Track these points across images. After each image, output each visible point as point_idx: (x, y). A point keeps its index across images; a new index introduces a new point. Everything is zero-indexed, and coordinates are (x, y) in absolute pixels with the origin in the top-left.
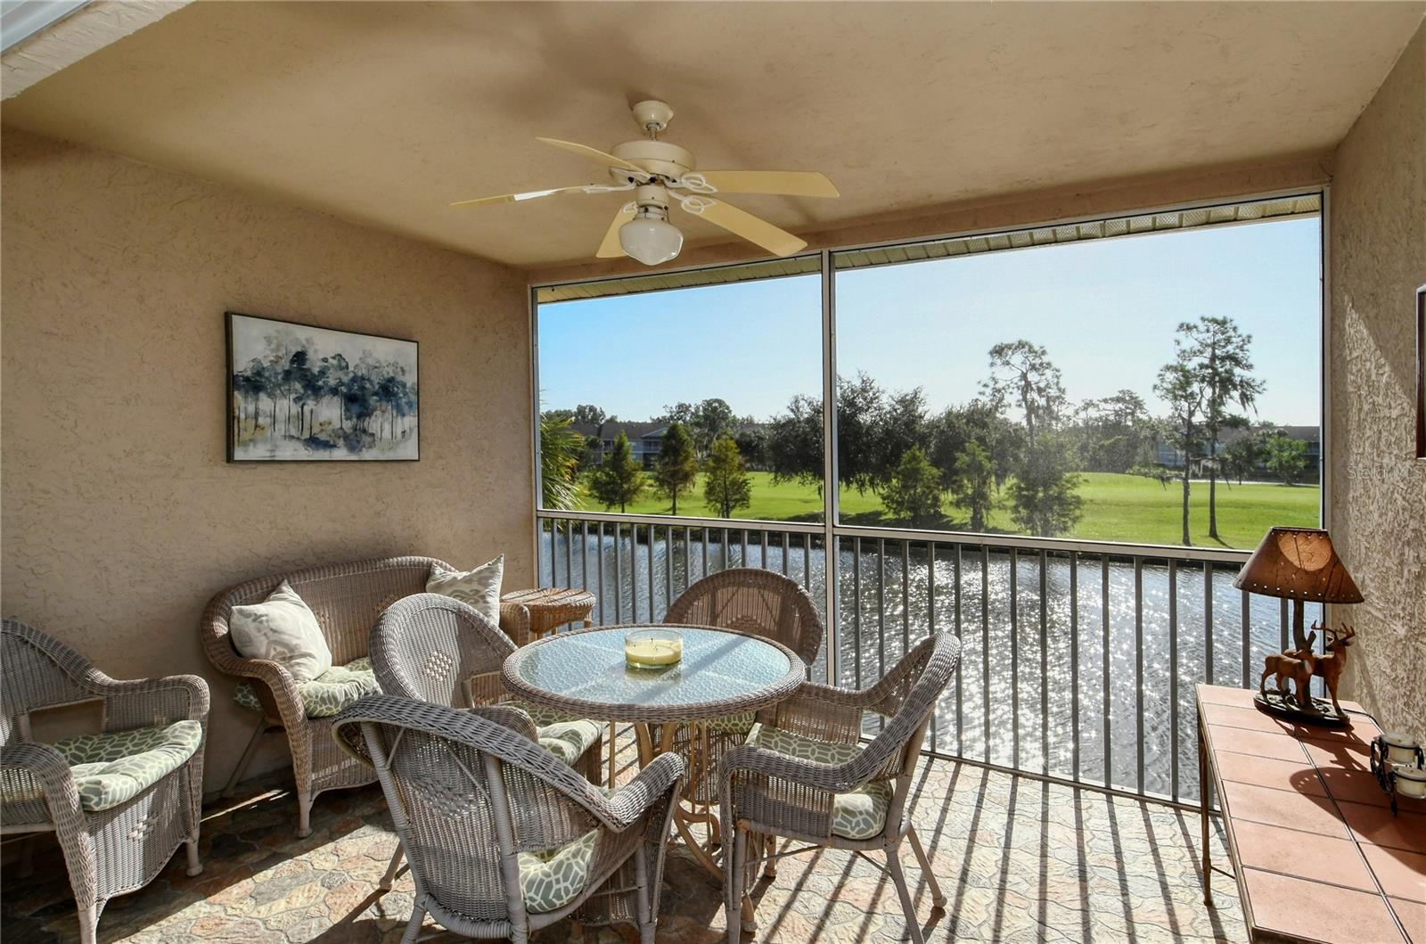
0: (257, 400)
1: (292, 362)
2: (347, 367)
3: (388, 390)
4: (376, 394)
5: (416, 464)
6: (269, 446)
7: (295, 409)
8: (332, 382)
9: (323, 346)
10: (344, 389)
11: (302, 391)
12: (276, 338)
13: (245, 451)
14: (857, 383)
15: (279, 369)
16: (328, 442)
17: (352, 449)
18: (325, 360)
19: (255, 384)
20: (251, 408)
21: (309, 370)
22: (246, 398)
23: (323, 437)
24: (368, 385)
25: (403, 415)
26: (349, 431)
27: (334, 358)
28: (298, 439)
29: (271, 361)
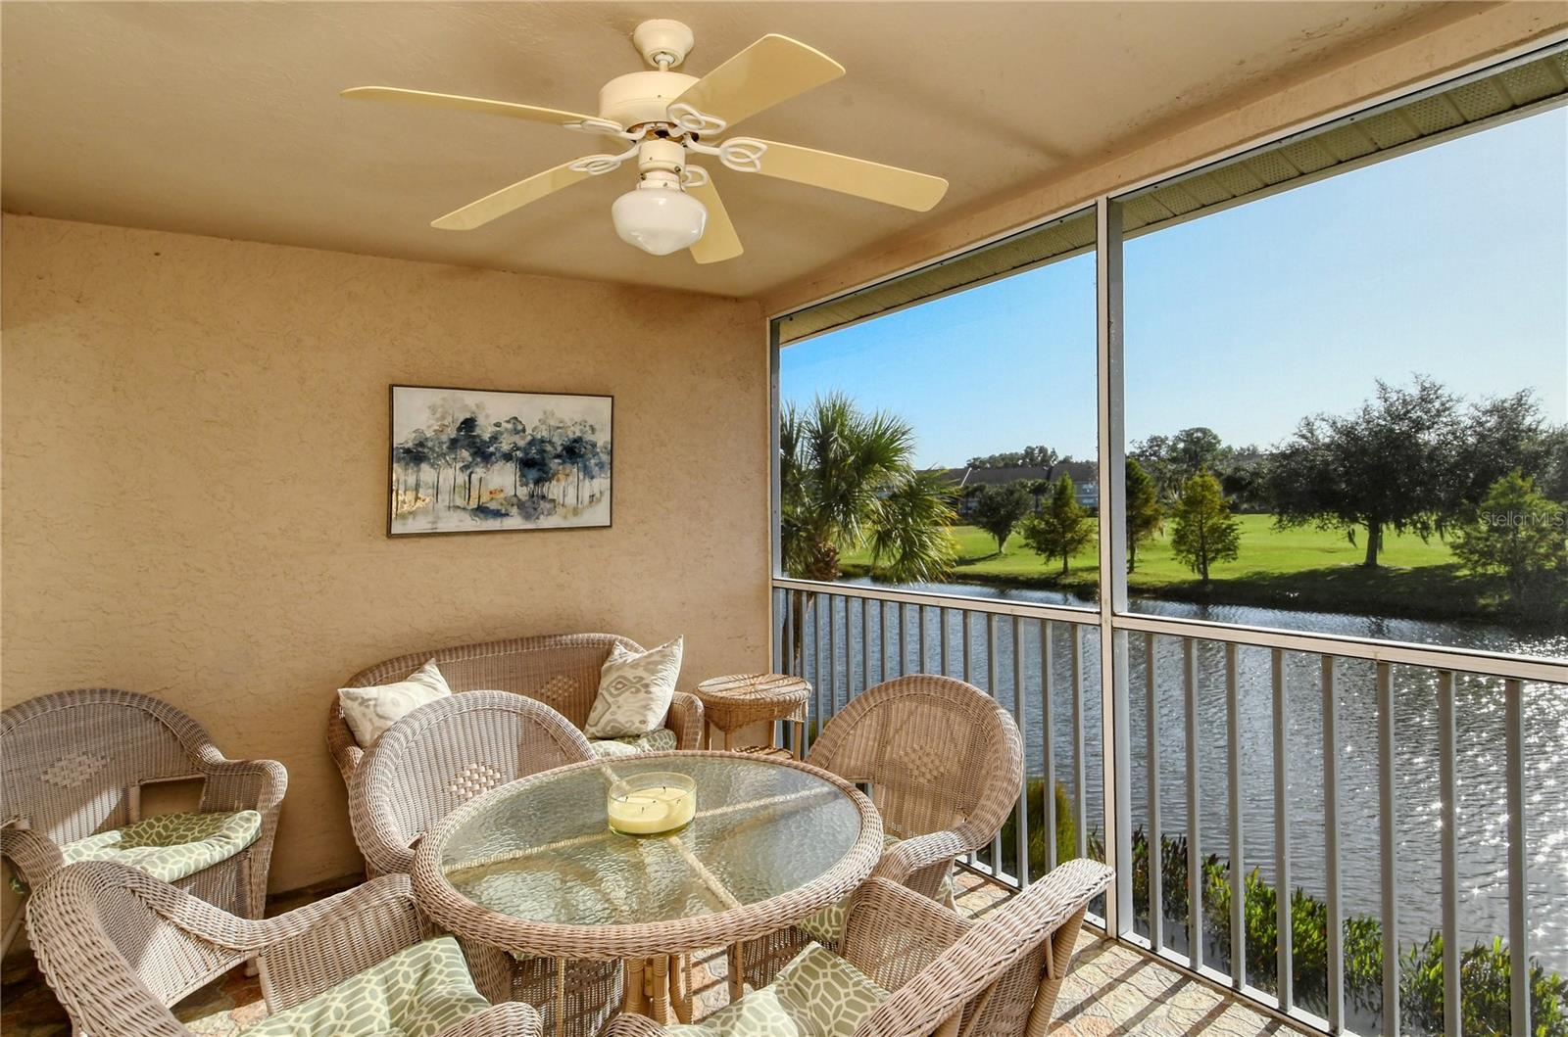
0: (419, 471)
1: (459, 429)
2: (524, 431)
3: (573, 452)
4: (558, 456)
5: (609, 531)
6: (430, 518)
7: (462, 478)
8: (505, 447)
9: (494, 411)
10: (519, 454)
11: (470, 459)
12: (442, 406)
13: (404, 524)
14: (1414, 391)
15: (444, 438)
16: (498, 511)
17: (527, 517)
18: (498, 425)
19: (416, 455)
20: (411, 480)
21: (478, 436)
22: (406, 469)
23: (493, 506)
24: (549, 448)
25: (592, 478)
26: (524, 498)
27: (508, 422)
28: (464, 509)
29: (435, 431)
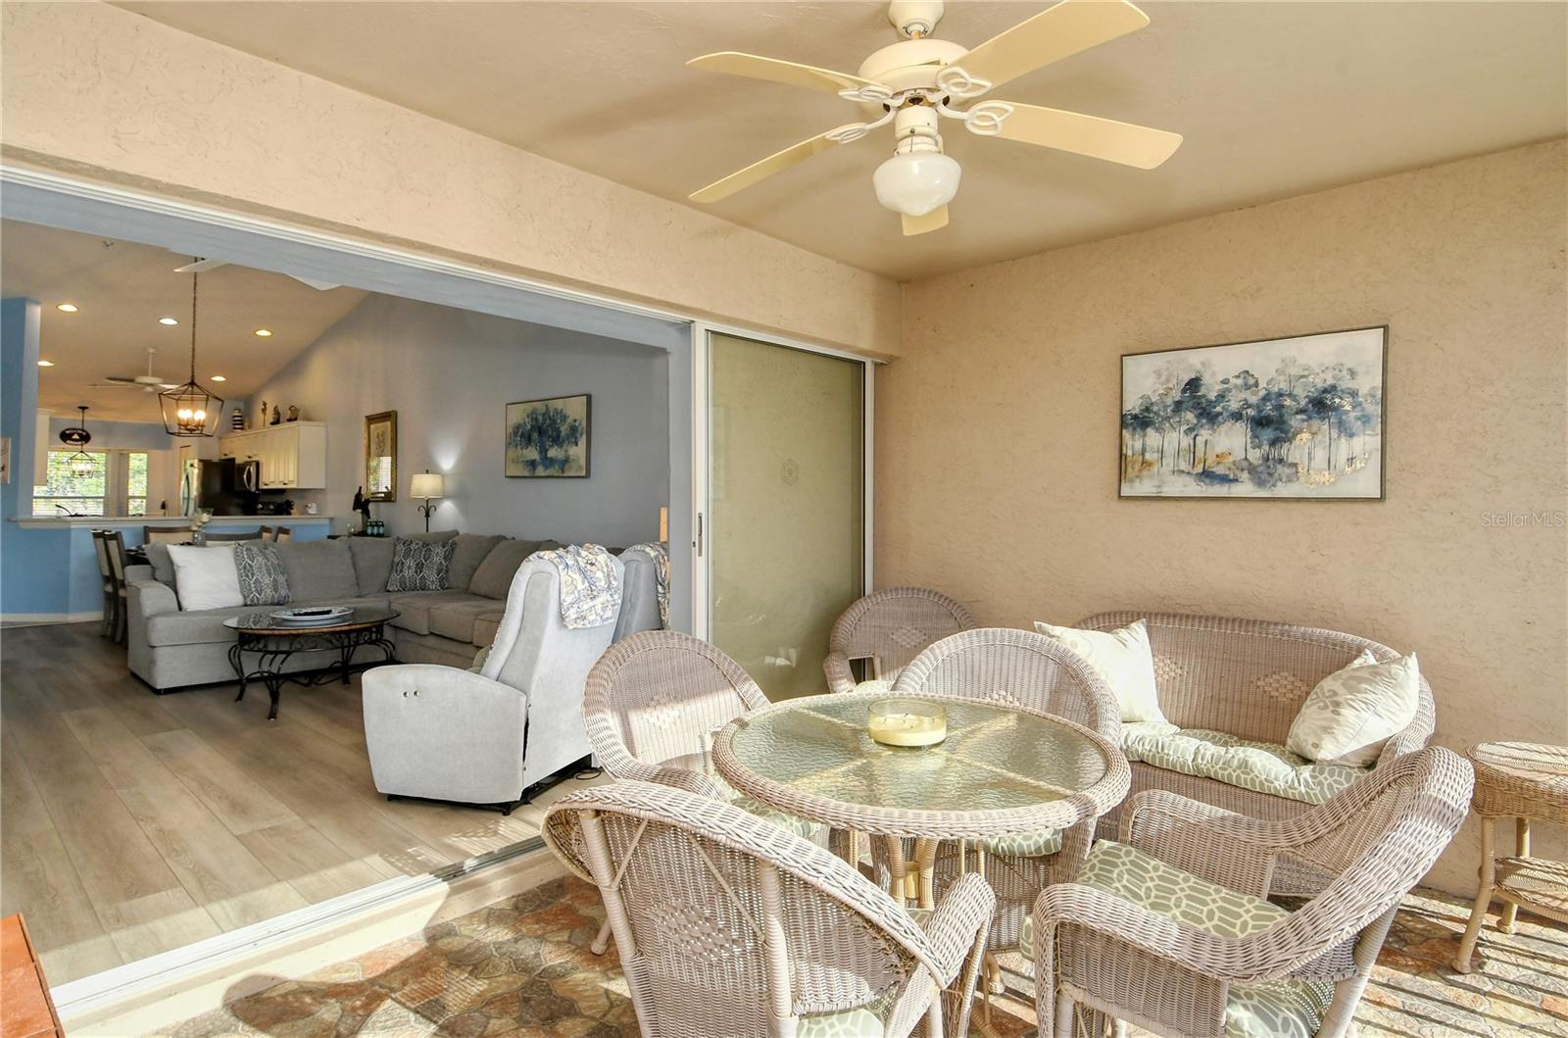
0: (1145, 435)
1: (1184, 391)
2: (1256, 385)
3: (1320, 405)
4: (1301, 411)
6: (1156, 482)
7: (1186, 441)
8: (1234, 406)
9: (1219, 367)
10: (1251, 412)
11: (1195, 421)
12: (1168, 368)
13: (1131, 488)
15: (1169, 401)
16: (1226, 476)
17: (1260, 483)
18: (1225, 381)
19: (1141, 421)
20: (1138, 445)
21: (1204, 396)
22: (1133, 435)
23: (1220, 470)
24: (1288, 402)
25: (1352, 435)
26: (1256, 462)
27: (1238, 377)
28: (1188, 473)
29: (1159, 395)
